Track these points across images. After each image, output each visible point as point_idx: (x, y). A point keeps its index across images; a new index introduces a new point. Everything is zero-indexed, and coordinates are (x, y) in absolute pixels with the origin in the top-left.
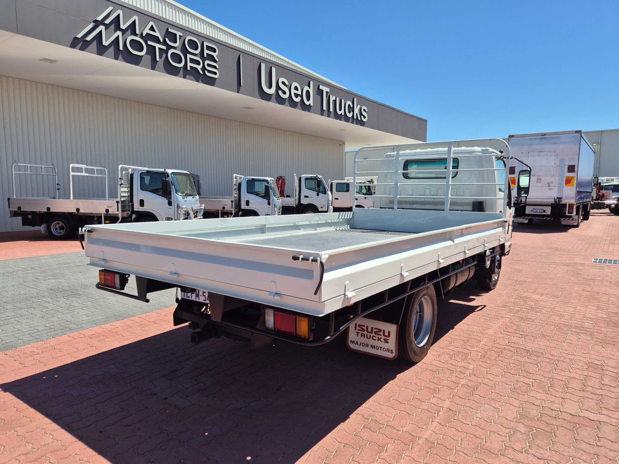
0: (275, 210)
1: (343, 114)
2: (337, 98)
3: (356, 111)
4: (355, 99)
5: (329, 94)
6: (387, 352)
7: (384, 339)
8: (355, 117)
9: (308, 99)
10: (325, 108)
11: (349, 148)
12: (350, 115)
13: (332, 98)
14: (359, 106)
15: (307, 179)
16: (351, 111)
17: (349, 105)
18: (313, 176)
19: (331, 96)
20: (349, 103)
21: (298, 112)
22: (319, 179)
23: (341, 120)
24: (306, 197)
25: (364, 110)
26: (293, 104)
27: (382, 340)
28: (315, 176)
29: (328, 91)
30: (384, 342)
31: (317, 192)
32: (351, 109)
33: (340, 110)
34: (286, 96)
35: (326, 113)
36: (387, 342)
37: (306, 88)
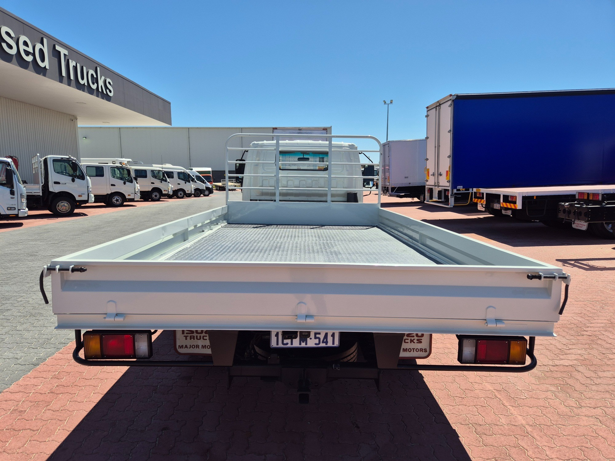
0: (23, 201)
1: (86, 84)
2: (77, 64)
3: (101, 83)
4: (98, 69)
5: (67, 58)
6: (420, 352)
7: (418, 340)
8: (100, 90)
9: (43, 60)
10: (64, 74)
11: (81, 124)
12: (94, 87)
13: (72, 64)
14: (103, 78)
15: (55, 161)
16: (95, 82)
17: (92, 75)
18: (65, 158)
19: (70, 61)
20: (91, 72)
21: (30, 74)
22: (74, 161)
23: (84, 91)
24: (56, 183)
25: (109, 83)
26: (23, 64)
27: (415, 341)
28: (68, 157)
29: (67, 53)
30: (417, 343)
31: (72, 178)
32: (95, 80)
33: (83, 79)
34: (13, 52)
35: (65, 80)
36: (421, 342)
37: (38, 46)
